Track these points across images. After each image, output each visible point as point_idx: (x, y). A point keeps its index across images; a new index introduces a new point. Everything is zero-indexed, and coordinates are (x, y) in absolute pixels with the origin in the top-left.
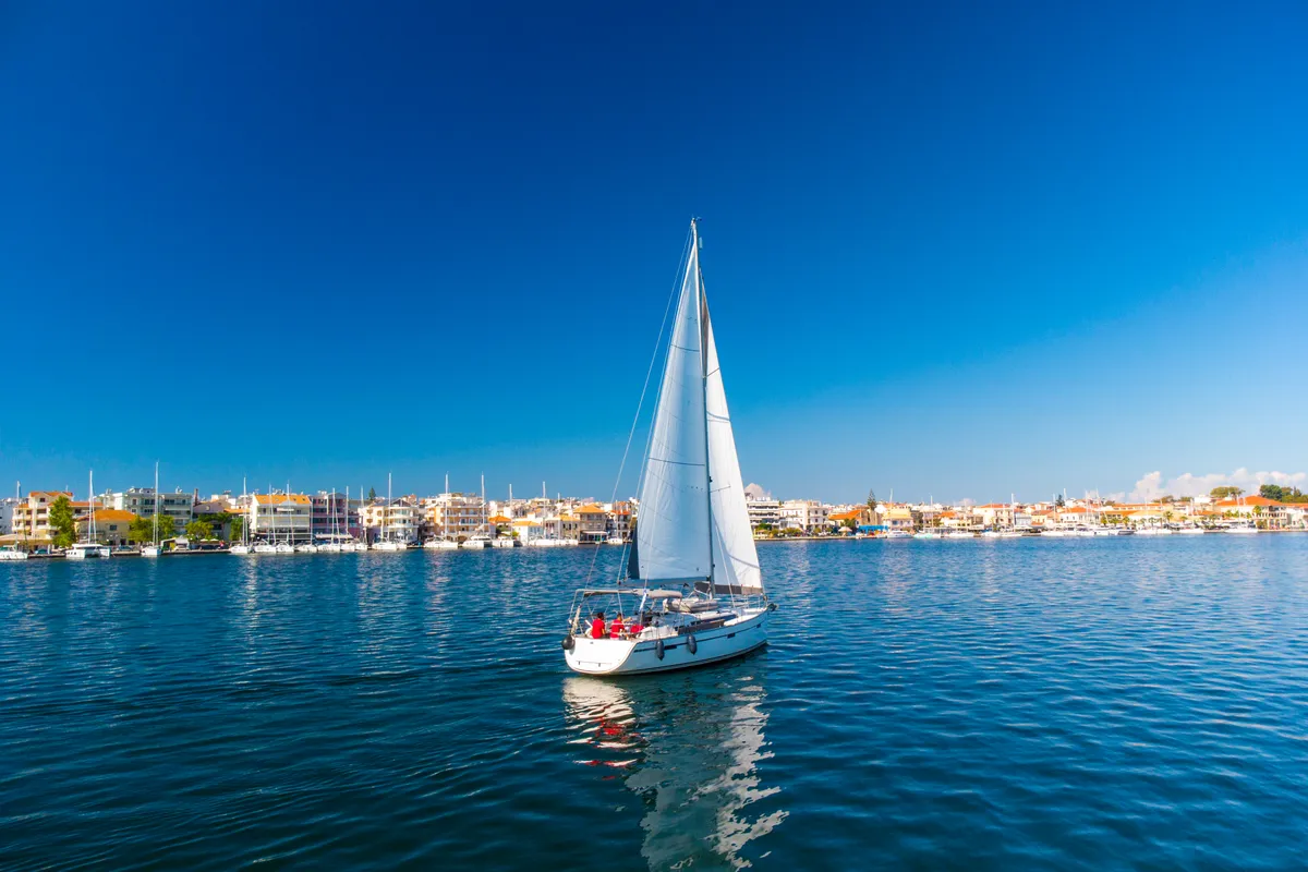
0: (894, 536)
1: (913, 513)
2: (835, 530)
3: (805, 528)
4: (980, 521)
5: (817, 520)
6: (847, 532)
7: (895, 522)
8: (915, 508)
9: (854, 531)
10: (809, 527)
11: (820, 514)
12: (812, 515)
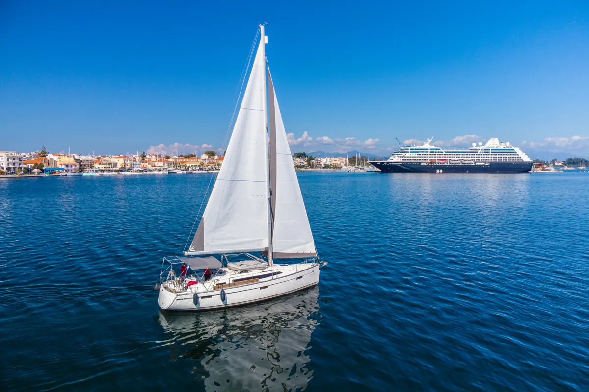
0: (72, 174)
1: (76, 160)
2: (28, 170)
3: (5, 169)
4: (115, 165)
5: (14, 164)
6: (38, 172)
7: (67, 166)
8: (77, 157)
9: (43, 171)
10: (9, 169)
11: (17, 161)
12: (10, 161)
